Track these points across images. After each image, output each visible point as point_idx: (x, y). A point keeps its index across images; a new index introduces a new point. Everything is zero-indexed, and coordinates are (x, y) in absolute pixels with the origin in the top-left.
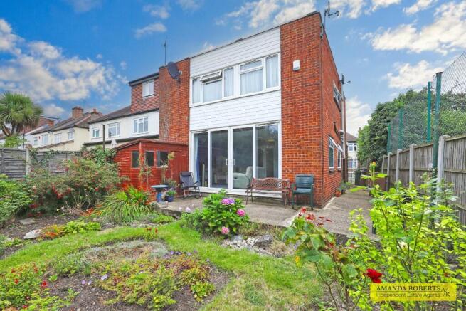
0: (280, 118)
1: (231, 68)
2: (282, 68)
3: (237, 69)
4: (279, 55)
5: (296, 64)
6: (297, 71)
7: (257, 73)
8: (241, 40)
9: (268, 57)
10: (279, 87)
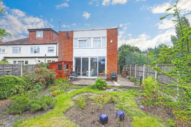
0: (106, 56)
1: (90, 38)
2: (107, 42)
3: (92, 39)
4: (106, 38)
5: (111, 41)
6: (112, 43)
7: (99, 42)
8: (94, 30)
9: (103, 37)
10: (106, 47)
